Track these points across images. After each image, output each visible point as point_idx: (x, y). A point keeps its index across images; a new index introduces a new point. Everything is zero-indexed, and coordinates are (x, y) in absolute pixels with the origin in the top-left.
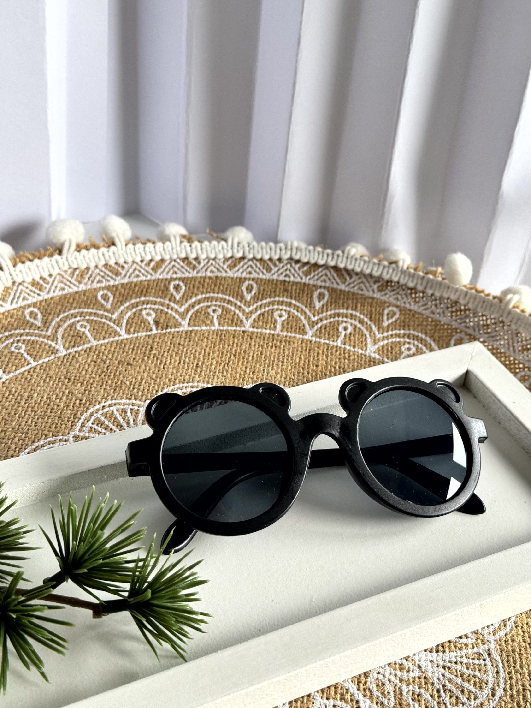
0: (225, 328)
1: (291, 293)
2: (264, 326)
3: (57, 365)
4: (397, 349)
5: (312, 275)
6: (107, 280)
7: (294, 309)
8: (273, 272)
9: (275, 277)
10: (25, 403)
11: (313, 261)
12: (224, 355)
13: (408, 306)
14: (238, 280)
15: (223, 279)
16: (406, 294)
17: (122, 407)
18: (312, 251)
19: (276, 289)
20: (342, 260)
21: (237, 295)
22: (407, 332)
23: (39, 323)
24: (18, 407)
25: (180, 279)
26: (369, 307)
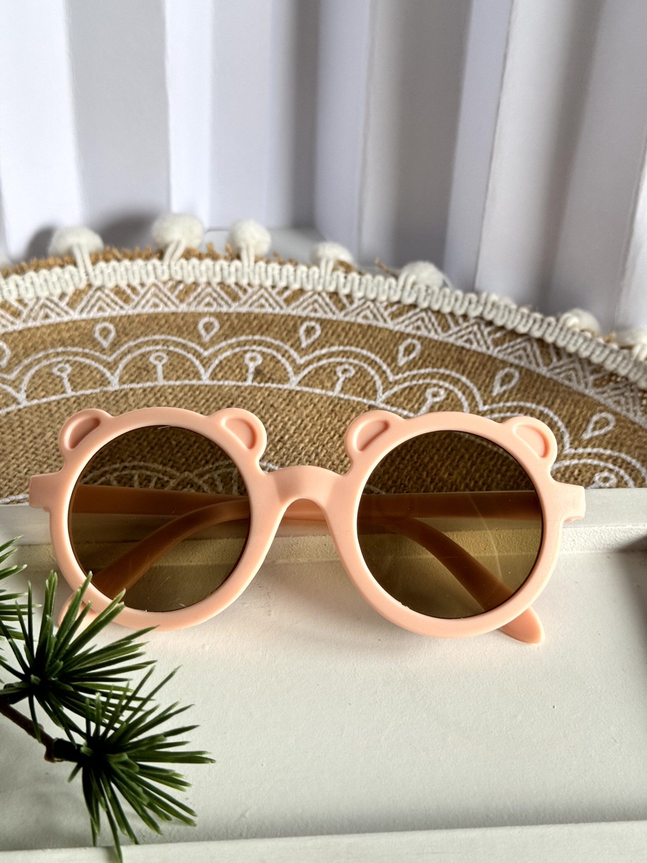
0: (346, 397)
1: (466, 366)
2: (405, 404)
3: (98, 401)
4: (589, 474)
5: (505, 345)
6: (220, 305)
7: (460, 390)
8: (450, 332)
9: (451, 340)
10: (31, 442)
11: (510, 326)
12: (326, 433)
13: (631, 415)
14: (398, 335)
15: (377, 331)
16: (633, 397)
17: (149, 473)
18: (514, 312)
19: (446, 356)
20: (553, 331)
21: (388, 356)
22: (616, 454)
23: (106, 344)
24: (20, 444)
25: (318, 320)
26: (572, 407)
